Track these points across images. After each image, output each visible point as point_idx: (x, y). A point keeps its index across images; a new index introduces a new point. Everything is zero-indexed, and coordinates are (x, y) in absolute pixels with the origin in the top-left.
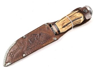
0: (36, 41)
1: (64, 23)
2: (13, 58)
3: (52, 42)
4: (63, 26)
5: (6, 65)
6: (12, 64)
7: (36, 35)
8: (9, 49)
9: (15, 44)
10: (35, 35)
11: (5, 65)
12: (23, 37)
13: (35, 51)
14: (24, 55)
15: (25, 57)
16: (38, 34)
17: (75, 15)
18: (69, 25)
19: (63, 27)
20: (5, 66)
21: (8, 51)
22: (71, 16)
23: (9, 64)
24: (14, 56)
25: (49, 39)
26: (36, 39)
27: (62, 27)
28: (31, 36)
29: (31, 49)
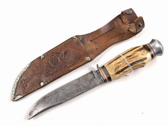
0: (60, 62)
1: (118, 67)
2: (25, 89)
3: (84, 64)
4: (117, 71)
5: (16, 99)
6: (23, 97)
7: (59, 53)
8: (20, 75)
9: (29, 68)
10: (57, 54)
11: (14, 98)
12: (40, 57)
13: (59, 77)
14: (42, 84)
15: (44, 86)
16: (63, 52)
17: (135, 55)
18: (126, 70)
19: (117, 73)
20: (14, 100)
21: (19, 78)
22: (130, 56)
23: (19, 97)
24: (27, 85)
25: (79, 59)
26: (59, 60)
27: (115, 73)
28: (53, 56)
29: (52, 74)
